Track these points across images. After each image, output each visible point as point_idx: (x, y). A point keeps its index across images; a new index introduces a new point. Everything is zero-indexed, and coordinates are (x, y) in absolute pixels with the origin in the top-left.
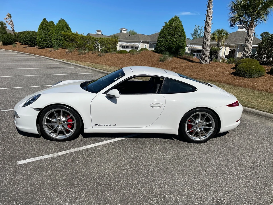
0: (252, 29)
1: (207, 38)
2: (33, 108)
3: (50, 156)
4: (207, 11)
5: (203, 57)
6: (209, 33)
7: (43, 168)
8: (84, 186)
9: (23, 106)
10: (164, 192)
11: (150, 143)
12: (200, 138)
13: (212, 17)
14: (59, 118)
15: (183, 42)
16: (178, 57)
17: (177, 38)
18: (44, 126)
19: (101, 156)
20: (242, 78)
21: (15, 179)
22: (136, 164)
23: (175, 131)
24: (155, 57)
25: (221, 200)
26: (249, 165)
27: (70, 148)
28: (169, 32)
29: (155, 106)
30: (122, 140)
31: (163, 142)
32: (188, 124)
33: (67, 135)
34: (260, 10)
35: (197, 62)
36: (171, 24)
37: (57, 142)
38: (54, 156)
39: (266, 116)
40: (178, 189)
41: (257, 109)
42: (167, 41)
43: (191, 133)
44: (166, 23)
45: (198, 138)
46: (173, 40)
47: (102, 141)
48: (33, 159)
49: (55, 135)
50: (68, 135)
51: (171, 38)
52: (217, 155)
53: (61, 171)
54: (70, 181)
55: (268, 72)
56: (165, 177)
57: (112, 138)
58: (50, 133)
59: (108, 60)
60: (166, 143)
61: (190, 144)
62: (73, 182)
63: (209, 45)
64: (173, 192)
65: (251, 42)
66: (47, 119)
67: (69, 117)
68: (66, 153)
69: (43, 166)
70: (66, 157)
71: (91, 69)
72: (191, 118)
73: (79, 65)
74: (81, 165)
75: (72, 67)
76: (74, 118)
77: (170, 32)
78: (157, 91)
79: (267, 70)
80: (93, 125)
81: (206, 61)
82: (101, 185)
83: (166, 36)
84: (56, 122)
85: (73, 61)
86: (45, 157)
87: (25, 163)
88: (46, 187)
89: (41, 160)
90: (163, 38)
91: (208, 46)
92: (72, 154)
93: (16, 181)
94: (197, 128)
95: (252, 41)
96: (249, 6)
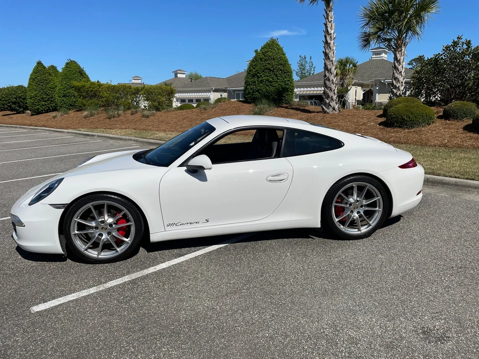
0: (401, 50)
1: (330, 69)
2: (51, 205)
3: (93, 290)
4: (326, 25)
5: (328, 101)
6: (332, 61)
7: (85, 313)
8: (171, 336)
9: (30, 204)
10: (323, 328)
11: (273, 248)
12: (359, 230)
13: (335, 34)
14: (102, 218)
15: (288, 81)
16: (283, 107)
17: (278, 75)
18: (73, 237)
19: (190, 279)
20: (399, 129)
21: (34, 339)
22: (258, 286)
23: (315, 221)
24: (244, 109)
25: (430, 329)
26: (456, 265)
27: (128, 273)
28: (263, 66)
29: (276, 179)
30: (220, 248)
31: (295, 244)
32: (335, 207)
33: (118, 249)
34: (411, 17)
35: (318, 112)
36: (266, 52)
37: (100, 265)
38: (101, 289)
39: (456, 185)
40: (347, 320)
41: (439, 175)
42: (262, 81)
43: (342, 222)
44: (256, 51)
45: (357, 230)
46: (271, 79)
47: (185, 254)
48: (60, 299)
49: (96, 253)
50: (121, 250)
51: (268, 76)
52: (395, 254)
53: (121, 315)
54: (142, 329)
55: (439, 116)
56: (318, 301)
57: (201, 247)
58: (86, 250)
59: (162, 122)
60: (302, 245)
61: (343, 242)
62: (149, 331)
63: (335, 80)
64: (341, 326)
65: (403, 72)
66: (78, 222)
67: (120, 216)
68: (122, 282)
69: (84, 309)
70: (124, 289)
71: (134, 140)
72: (340, 196)
73: (111, 136)
74: (155, 299)
75: (99, 140)
76: (130, 216)
77: (266, 66)
78: (275, 153)
79: (437, 112)
80: (166, 226)
81: (334, 109)
82: (203, 331)
83: (259, 73)
84: (96, 228)
85: (99, 130)
86: (84, 293)
87: (47, 308)
88: (98, 346)
89: (77, 300)
90: (254, 77)
91: (333, 83)
92: (133, 282)
93: (37, 342)
94: (352, 212)
95: (404, 70)
96: (391, 13)
